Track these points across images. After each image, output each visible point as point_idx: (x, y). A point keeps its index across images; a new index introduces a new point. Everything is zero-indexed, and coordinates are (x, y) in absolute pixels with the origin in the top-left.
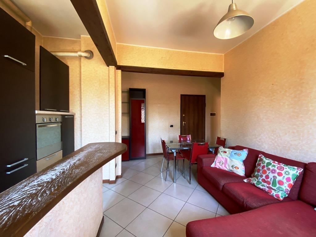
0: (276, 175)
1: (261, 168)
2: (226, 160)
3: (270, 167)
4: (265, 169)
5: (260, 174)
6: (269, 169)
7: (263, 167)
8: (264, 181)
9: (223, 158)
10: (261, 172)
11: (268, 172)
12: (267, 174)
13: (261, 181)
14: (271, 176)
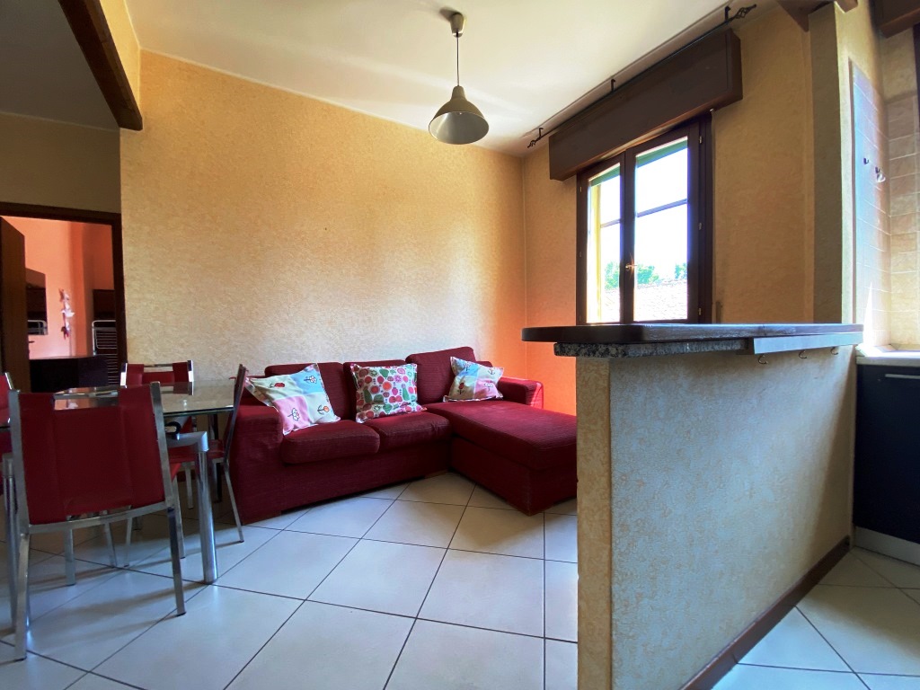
0: (403, 382)
1: (378, 384)
2: (301, 401)
3: (390, 375)
4: (386, 380)
5: (380, 393)
6: (391, 379)
7: (380, 380)
8: (393, 400)
9: (290, 399)
10: (381, 389)
11: (392, 383)
12: (393, 386)
13: (388, 403)
14: (398, 386)
